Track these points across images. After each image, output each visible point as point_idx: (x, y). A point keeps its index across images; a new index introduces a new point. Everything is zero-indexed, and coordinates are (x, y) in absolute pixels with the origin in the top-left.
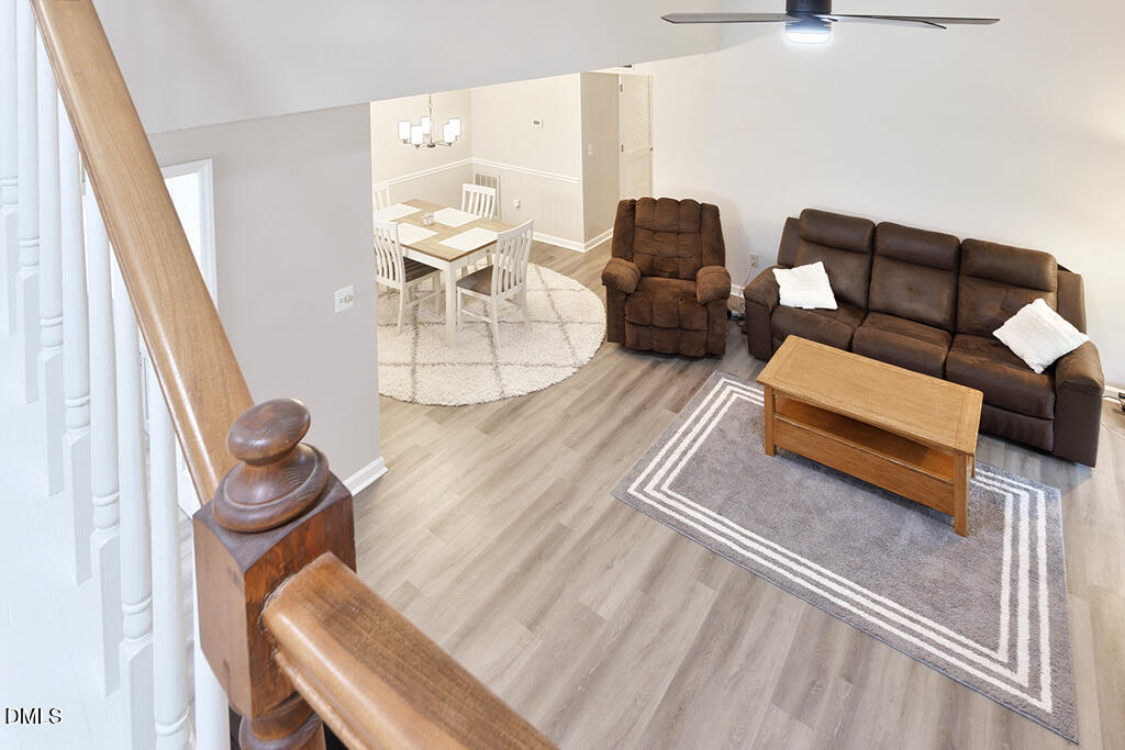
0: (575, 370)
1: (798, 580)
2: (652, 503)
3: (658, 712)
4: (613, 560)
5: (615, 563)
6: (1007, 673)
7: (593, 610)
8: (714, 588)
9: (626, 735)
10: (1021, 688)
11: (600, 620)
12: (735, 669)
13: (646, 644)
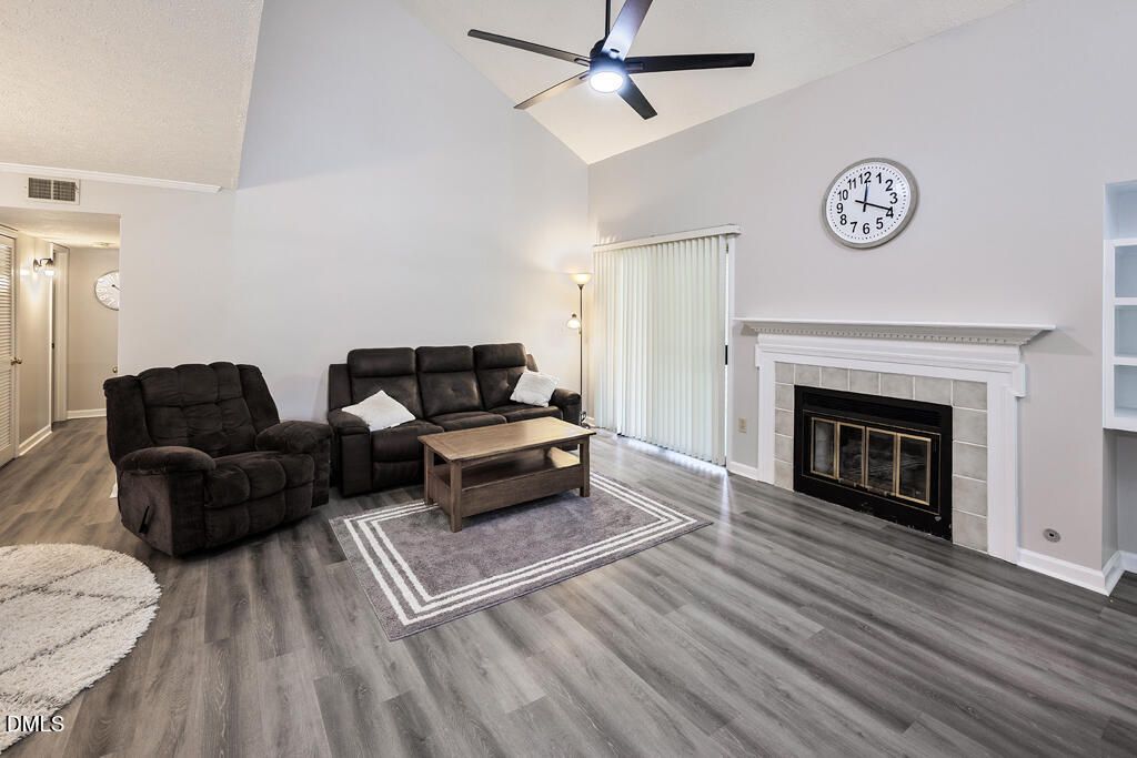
0: (155, 608)
1: (577, 565)
2: (438, 612)
3: (653, 686)
4: (478, 668)
5: (484, 666)
6: (669, 524)
7: (525, 703)
8: (556, 609)
9: (668, 717)
10: (678, 524)
11: (542, 701)
12: (631, 625)
13: (585, 672)
